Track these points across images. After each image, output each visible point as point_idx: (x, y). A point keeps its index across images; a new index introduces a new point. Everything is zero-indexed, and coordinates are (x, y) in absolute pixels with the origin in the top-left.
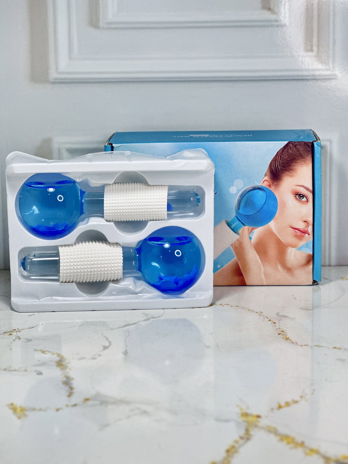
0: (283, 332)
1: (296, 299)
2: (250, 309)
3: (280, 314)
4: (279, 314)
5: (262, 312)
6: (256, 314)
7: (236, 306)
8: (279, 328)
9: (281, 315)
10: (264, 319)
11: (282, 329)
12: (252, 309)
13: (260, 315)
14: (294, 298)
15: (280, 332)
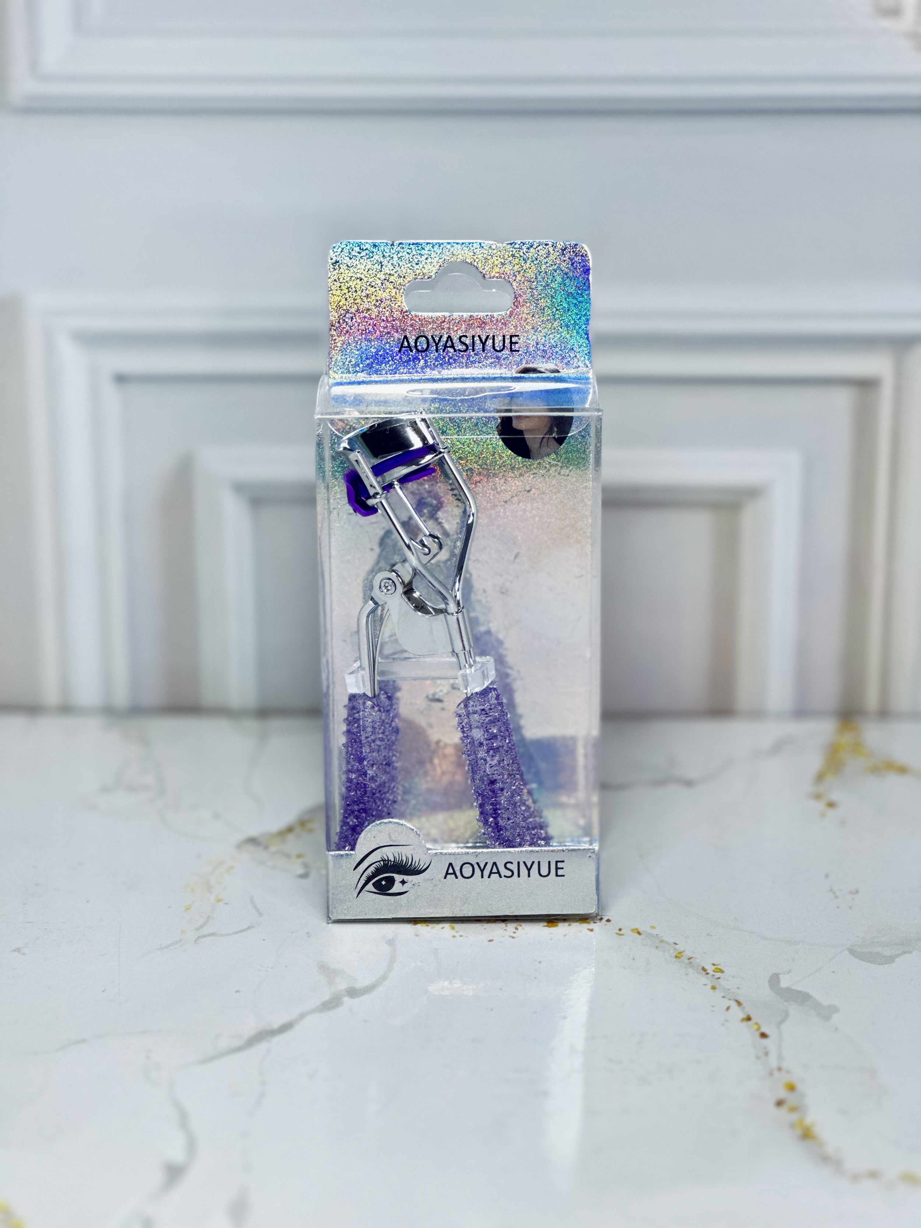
0: (791, 1088)
1: (836, 897)
2: (680, 948)
3: (785, 982)
4: (778, 982)
5: (722, 971)
6: (704, 979)
7: (633, 930)
8: (780, 1069)
9: (789, 990)
10: (728, 1008)
11: (788, 1072)
12: (688, 953)
13: (714, 988)
14: (831, 890)
15: (782, 1093)
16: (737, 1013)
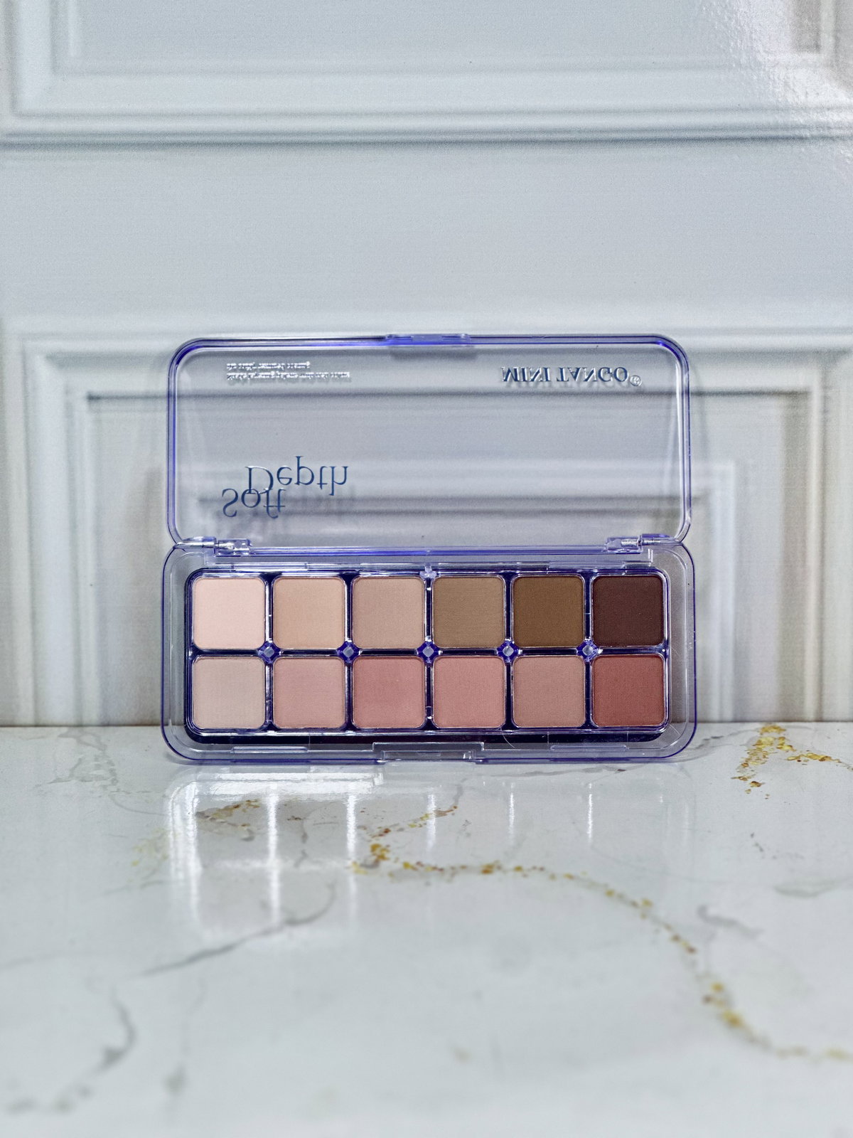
0: (719, 988)
1: (761, 850)
2: (611, 888)
3: (712, 911)
4: (706, 912)
5: (649, 904)
7: (566, 876)
8: (707, 975)
9: (714, 917)
10: (658, 931)
11: (715, 976)
12: (619, 891)
13: (644, 916)
14: (757, 845)
15: (710, 992)
16: (666, 935)
